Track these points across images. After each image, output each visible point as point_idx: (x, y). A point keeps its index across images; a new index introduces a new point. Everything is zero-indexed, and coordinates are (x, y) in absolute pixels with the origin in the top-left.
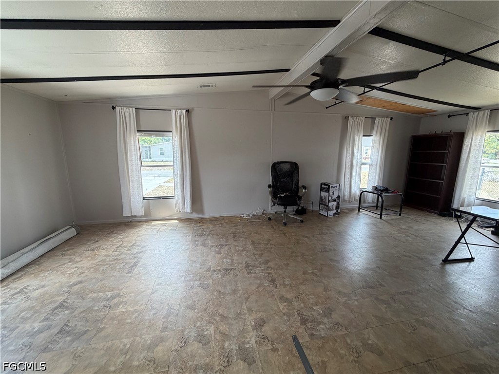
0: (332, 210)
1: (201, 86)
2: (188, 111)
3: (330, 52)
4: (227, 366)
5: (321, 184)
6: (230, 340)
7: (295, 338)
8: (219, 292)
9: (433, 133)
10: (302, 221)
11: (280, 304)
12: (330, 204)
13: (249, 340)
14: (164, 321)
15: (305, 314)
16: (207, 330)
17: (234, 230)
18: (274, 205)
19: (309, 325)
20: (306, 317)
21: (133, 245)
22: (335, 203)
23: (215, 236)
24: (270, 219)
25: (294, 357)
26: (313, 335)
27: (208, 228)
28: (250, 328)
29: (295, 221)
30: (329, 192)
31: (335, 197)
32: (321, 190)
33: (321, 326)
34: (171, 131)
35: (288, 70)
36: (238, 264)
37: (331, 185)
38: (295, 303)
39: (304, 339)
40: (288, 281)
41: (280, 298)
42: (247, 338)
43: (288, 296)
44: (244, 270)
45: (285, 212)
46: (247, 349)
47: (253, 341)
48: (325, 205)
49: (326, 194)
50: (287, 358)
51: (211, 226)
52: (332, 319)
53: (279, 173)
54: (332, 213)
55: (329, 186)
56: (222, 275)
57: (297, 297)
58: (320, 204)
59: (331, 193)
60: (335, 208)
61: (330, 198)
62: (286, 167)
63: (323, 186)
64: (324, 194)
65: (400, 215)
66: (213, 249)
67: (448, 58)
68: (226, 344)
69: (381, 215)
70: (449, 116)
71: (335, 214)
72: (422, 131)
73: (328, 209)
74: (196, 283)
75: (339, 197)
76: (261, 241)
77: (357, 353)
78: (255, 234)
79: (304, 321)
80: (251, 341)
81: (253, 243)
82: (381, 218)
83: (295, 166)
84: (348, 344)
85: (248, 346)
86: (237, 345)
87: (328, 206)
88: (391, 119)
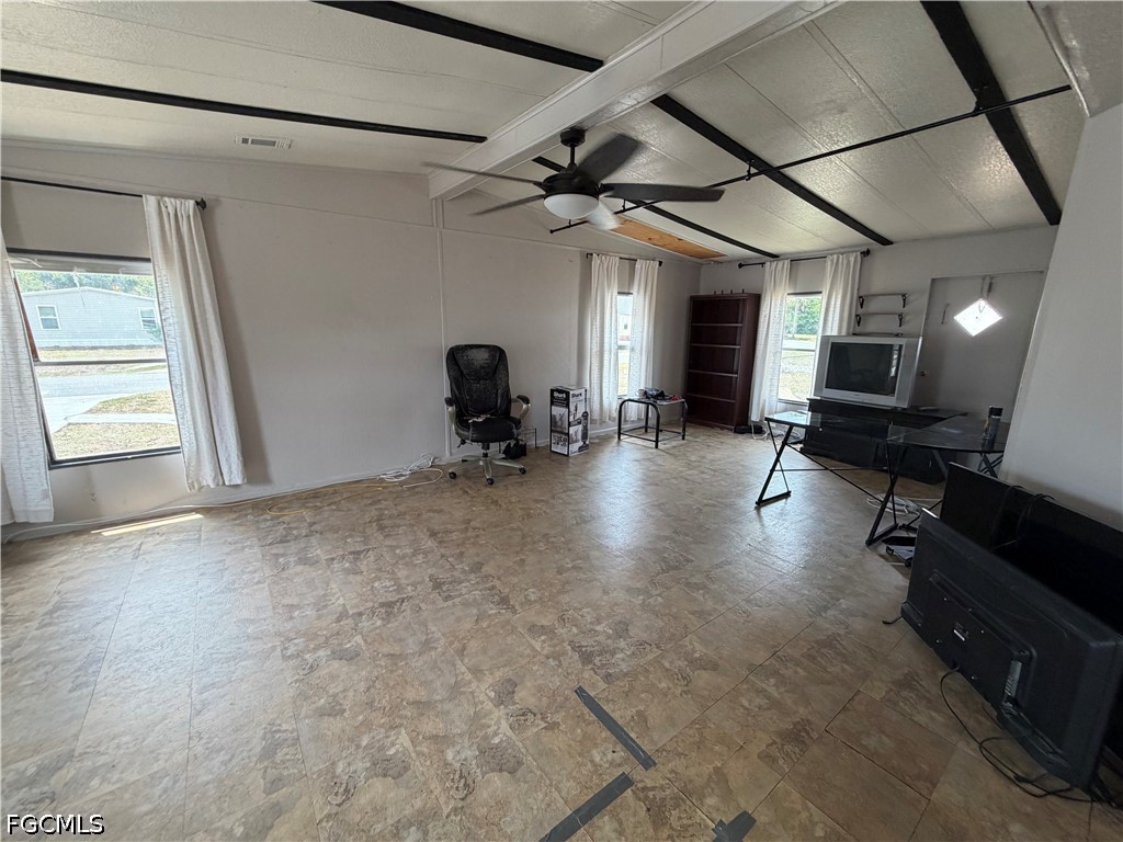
0: (576, 441)
1: (245, 141)
2: (201, 204)
4: (466, 795)
5: (552, 391)
6: (453, 745)
7: (580, 692)
8: (391, 656)
9: (719, 293)
10: (523, 471)
11: (533, 642)
12: (572, 430)
13: (495, 728)
14: (266, 767)
15: (584, 644)
16: (393, 744)
17: (373, 512)
18: (463, 442)
19: (597, 660)
20: (589, 649)
21: (57, 608)
22: (580, 427)
23: (328, 535)
24: (453, 476)
25: (590, 724)
26: (610, 675)
27: (302, 519)
28: (489, 706)
29: (509, 473)
30: (568, 406)
31: (579, 415)
32: (552, 403)
33: (617, 656)
34: (148, 260)
35: (481, 139)
36: (414, 585)
37: (571, 392)
38: (561, 631)
39: (597, 688)
40: (533, 593)
41: (529, 630)
42: (489, 727)
43: (545, 622)
44: (434, 595)
45: (486, 455)
46: (497, 746)
47: (504, 726)
48: (562, 433)
49: (563, 410)
50: (579, 731)
51: (307, 515)
52: (631, 638)
53: (465, 372)
54: (575, 447)
55: (568, 394)
56: (383, 619)
57: (562, 619)
58: (551, 431)
59: (572, 408)
60: (580, 437)
61: (571, 419)
62: (481, 357)
63: (556, 394)
64: (558, 411)
65: (683, 439)
66: (336, 565)
67: (753, 171)
68: (450, 755)
69: (657, 442)
70: (740, 266)
71: (580, 449)
72: (705, 290)
73: (568, 440)
74: (321, 653)
75: (585, 415)
76: (449, 526)
77: (684, 678)
78: (431, 514)
79: (587, 658)
80: (500, 727)
81: (433, 534)
82: (657, 447)
83: (498, 354)
84: (667, 670)
85: (496, 740)
86: (475, 747)
87: (568, 434)
88: (660, 263)
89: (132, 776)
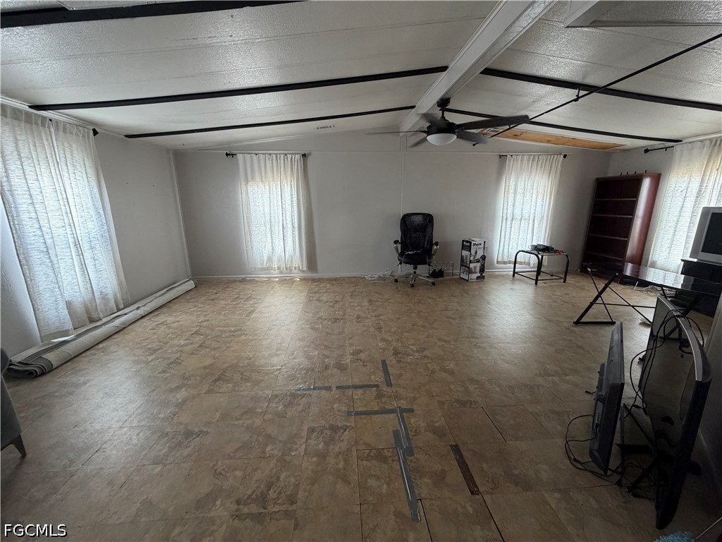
0: (475, 273)
1: (318, 128)
2: (304, 155)
3: (444, 95)
4: (324, 370)
5: (463, 241)
6: (330, 358)
7: (384, 362)
8: (327, 332)
9: (624, 174)
10: (434, 284)
11: (379, 343)
12: (472, 266)
14: (278, 346)
15: (399, 349)
16: (312, 353)
17: (352, 289)
18: (401, 263)
19: (399, 355)
20: (400, 351)
21: (249, 297)
22: (479, 265)
23: (332, 294)
24: (396, 281)
25: (378, 370)
26: (401, 361)
27: (325, 287)
28: (348, 354)
29: (426, 283)
30: (470, 251)
31: (478, 256)
32: (463, 249)
33: (410, 357)
35: (413, 107)
36: (349, 315)
37: (473, 242)
38: (394, 343)
39: (392, 361)
40: (394, 329)
41: (381, 339)
42: (344, 359)
43: (390, 339)
44: (355, 321)
45: (415, 273)
46: (342, 364)
47: (349, 360)
48: (466, 267)
49: (468, 253)
50: (373, 370)
51: (328, 285)
52: (422, 354)
53: (409, 227)
54: (474, 276)
55: (471, 243)
56: (332, 322)
57: (398, 340)
58: (461, 265)
59: (473, 252)
60: (478, 270)
61: (472, 258)
62: (418, 219)
63: (465, 243)
64: (465, 253)
65: (565, 282)
66: (327, 303)
67: (582, 93)
68: (326, 360)
69: (537, 280)
70: (646, 151)
71: (478, 278)
72: (613, 172)
73: (470, 271)
74: (307, 326)
75: (484, 258)
76: (379, 299)
77: (432, 372)
78: (375, 294)
79: (396, 353)
80: (347, 360)
81: (370, 301)
82: (536, 284)
83: (429, 218)
84: (427, 367)
85: (343, 362)
86: (336, 361)
87: (469, 268)
88: (565, 156)
89: (250, 338)
